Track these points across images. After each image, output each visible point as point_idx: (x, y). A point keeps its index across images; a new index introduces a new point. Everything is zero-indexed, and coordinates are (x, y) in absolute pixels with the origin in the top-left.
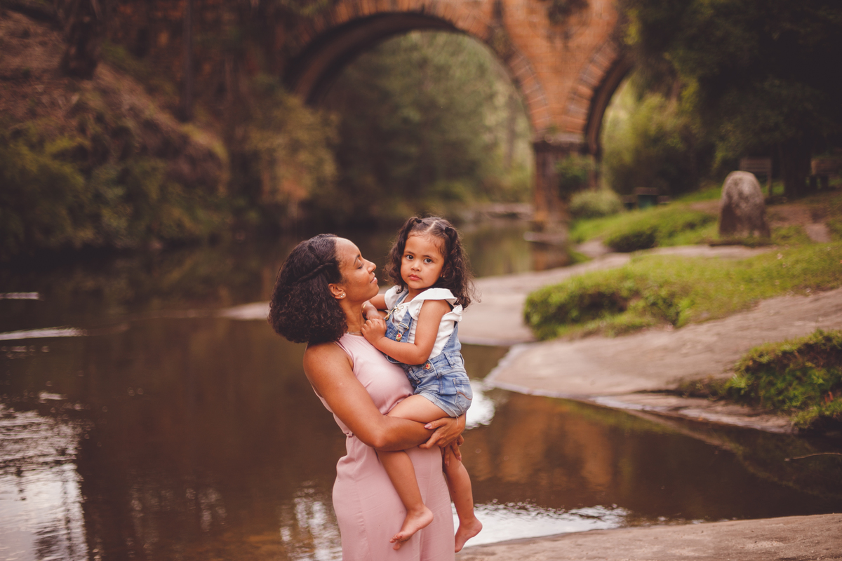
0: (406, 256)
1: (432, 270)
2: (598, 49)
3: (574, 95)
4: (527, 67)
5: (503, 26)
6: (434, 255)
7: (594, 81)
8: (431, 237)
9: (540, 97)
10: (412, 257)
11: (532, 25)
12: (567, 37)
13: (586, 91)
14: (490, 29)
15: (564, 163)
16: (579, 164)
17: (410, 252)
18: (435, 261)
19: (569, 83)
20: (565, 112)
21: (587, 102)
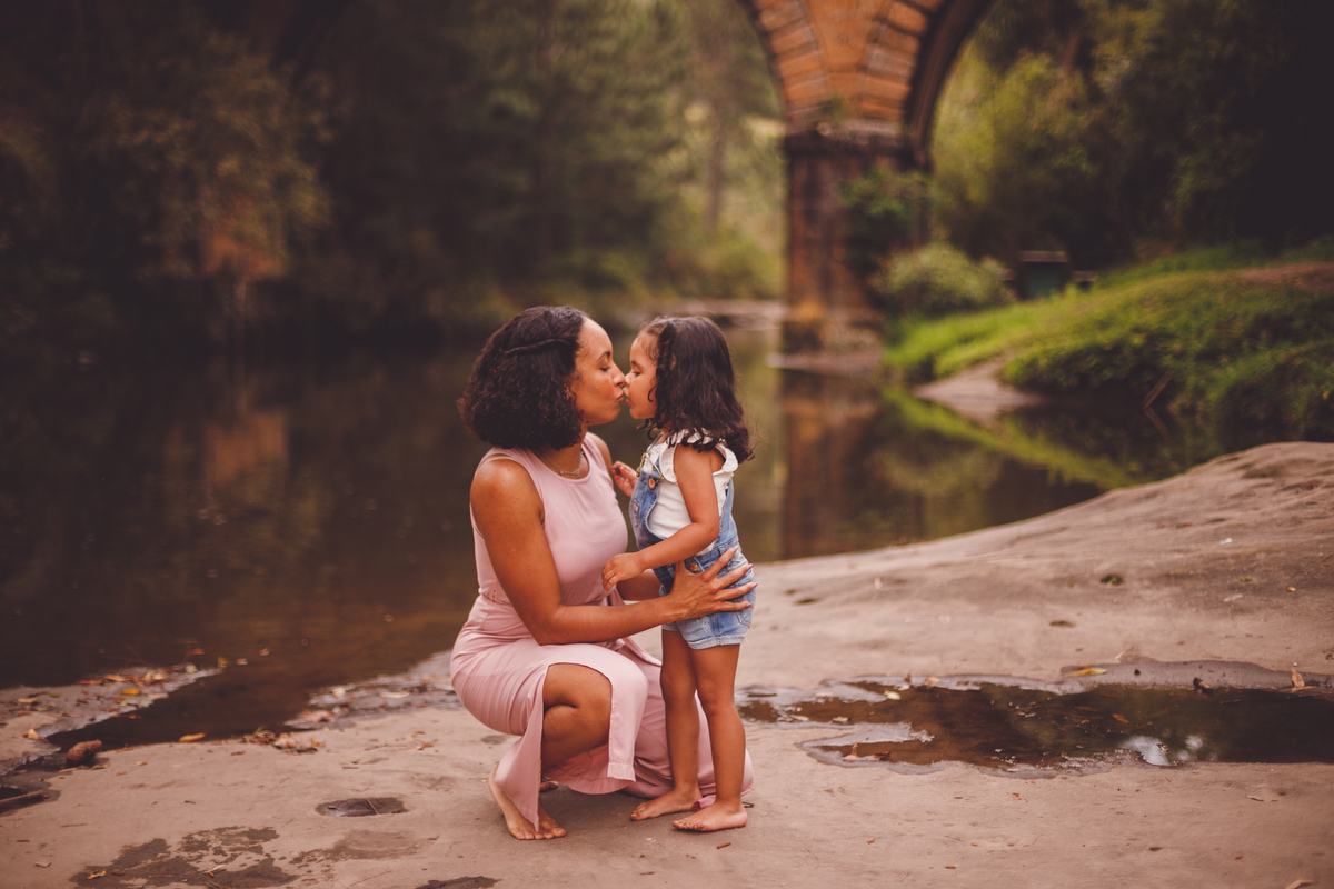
3: (883, 27)
13: (908, 16)
21: (911, 45)
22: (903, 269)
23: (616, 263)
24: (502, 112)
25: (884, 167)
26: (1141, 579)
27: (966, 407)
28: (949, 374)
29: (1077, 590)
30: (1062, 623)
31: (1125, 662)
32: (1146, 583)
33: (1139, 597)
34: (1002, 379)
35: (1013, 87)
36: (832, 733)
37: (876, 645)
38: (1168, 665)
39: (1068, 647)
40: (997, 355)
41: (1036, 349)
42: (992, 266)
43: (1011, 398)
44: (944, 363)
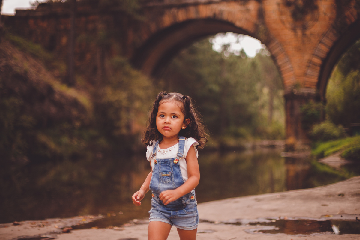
0: (160, 116)
1: (178, 122)
2: (324, 35)
3: (310, 64)
4: (280, 48)
5: (264, 23)
6: (178, 113)
7: (323, 55)
8: (175, 102)
9: (288, 66)
10: (163, 116)
11: (283, 22)
12: (304, 28)
13: (317, 61)
14: (256, 26)
15: (305, 106)
16: (314, 106)
17: (162, 112)
18: (179, 116)
19: (307, 57)
20: (305, 74)
21: (318, 68)
22: (316, 128)
23: (243, 130)
24: (211, 91)
25: (312, 101)
26: (349, 195)
27: (332, 164)
28: (328, 155)
29: (332, 198)
30: (325, 205)
31: (339, 214)
32: (351, 196)
33: (348, 199)
34: (342, 157)
35: (349, 79)
36: (253, 228)
37: (274, 210)
38: (351, 215)
39: (325, 210)
40: (340, 150)
41: (351, 148)
42: (340, 127)
43: (343, 162)
44: (326, 153)
